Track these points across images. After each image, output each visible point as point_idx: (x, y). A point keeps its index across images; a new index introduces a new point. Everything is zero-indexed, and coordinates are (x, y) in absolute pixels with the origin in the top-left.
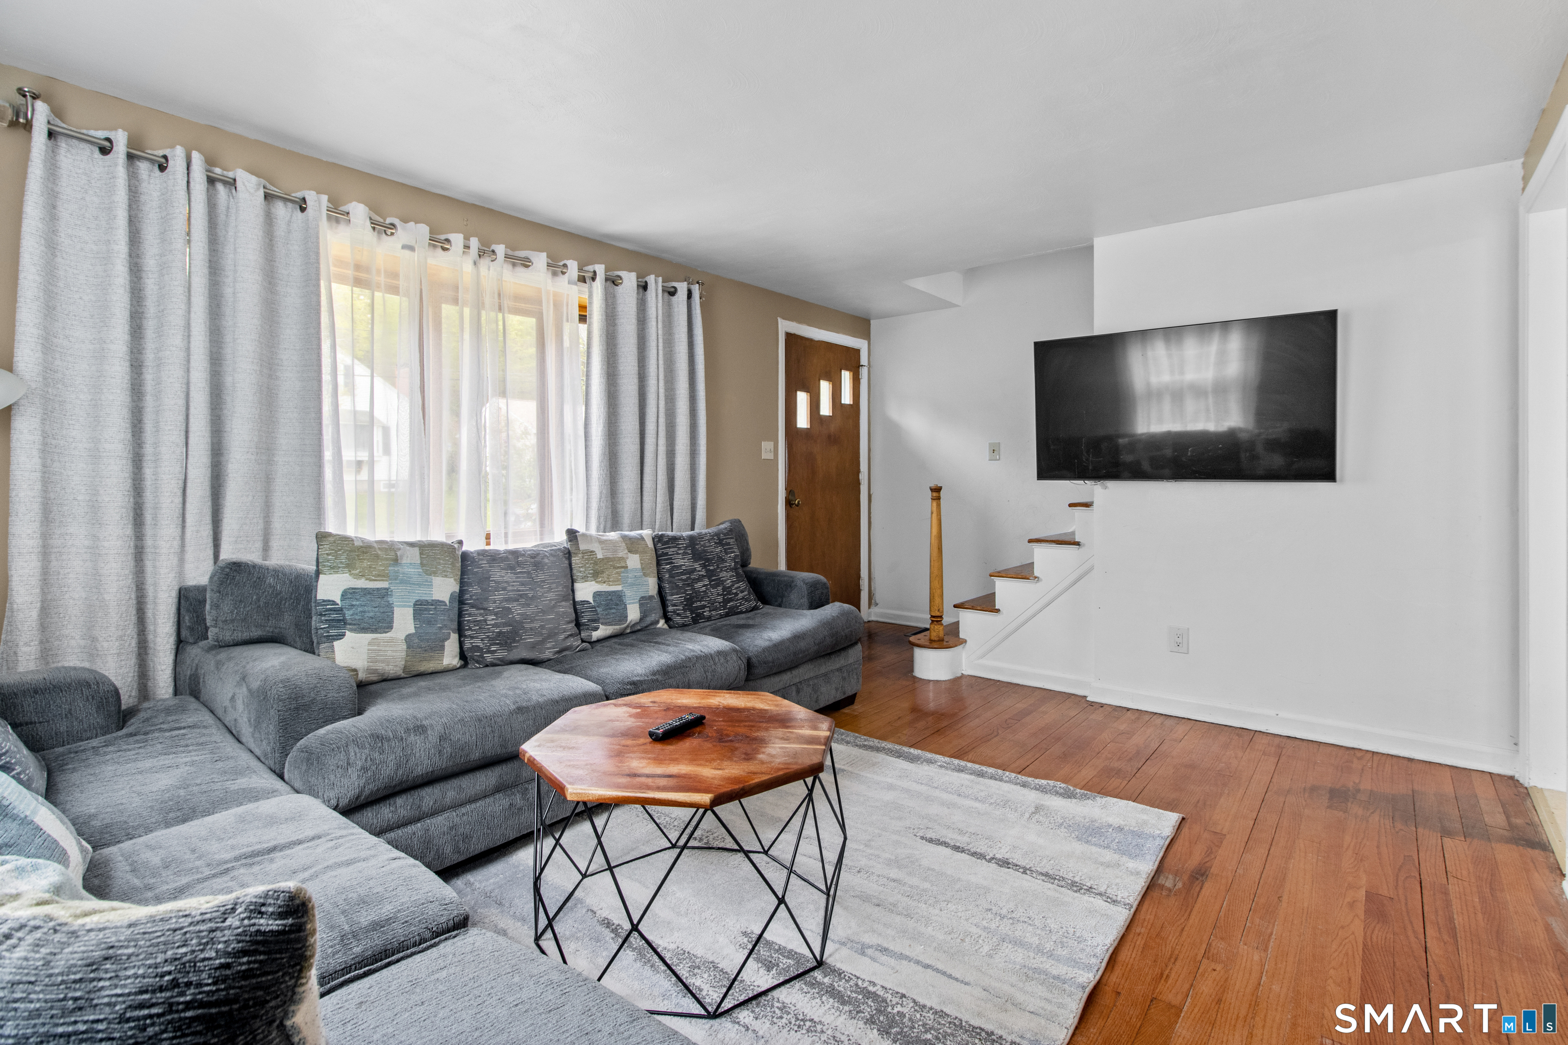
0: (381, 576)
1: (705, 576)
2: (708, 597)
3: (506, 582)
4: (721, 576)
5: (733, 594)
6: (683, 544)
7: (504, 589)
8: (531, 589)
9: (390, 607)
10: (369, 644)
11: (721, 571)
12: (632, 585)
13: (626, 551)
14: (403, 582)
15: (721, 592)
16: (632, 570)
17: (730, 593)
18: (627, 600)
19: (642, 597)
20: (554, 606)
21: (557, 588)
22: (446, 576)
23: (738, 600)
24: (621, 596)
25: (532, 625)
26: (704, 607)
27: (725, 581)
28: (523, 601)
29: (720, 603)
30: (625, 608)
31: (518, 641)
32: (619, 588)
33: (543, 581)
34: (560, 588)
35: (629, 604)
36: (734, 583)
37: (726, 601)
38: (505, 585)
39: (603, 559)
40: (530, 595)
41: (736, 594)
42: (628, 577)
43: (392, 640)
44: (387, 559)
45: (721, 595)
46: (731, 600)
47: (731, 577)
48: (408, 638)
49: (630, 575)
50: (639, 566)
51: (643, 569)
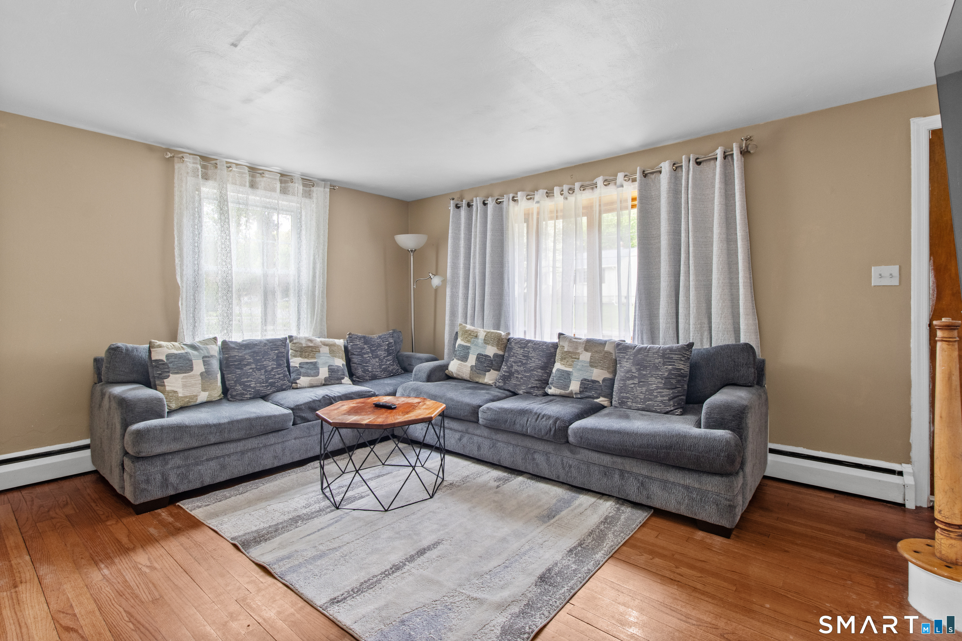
0: (468, 341)
1: (636, 377)
2: (633, 392)
3: (517, 354)
4: (649, 380)
5: (653, 396)
6: (630, 352)
7: (516, 357)
8: (526, 359)
9: (468, 353)
10: (459, 365)
11: (652, 376)
12: (579, 370)
13: (583, 349)
14: (475, 345)
15: (644, 391)
16: (581, 361)
17: (651, 394)
18: (572, 378)
19: (585, 380)
20: (533, 370)
21: (538, 361)
22: (493, 346)
23: (656, 401)
24: (570, 375)
25: (517, 376)
26: (628, 398)
27: (651, 384)
28: (520, 364)
29: (641, 399)
30: (570, 382)
31: (509, 381)
32: (570, 369)
33: (533, 357)
34: (540, 362)
35: (573, 380)
36: (658, 388)
37: (646, 400)
38: (517, 355)
39: (566, 352)
40: (524, 362)
41: (656, 397)
42: (578, 364)
43: (466, 366)
44: (473, 336)
45: (643, 394)
46: (650, 400)
47: (658, 382)
48: (472, 366)
49: (579, 364)
50: (588, 360)
51: (590, 362)
